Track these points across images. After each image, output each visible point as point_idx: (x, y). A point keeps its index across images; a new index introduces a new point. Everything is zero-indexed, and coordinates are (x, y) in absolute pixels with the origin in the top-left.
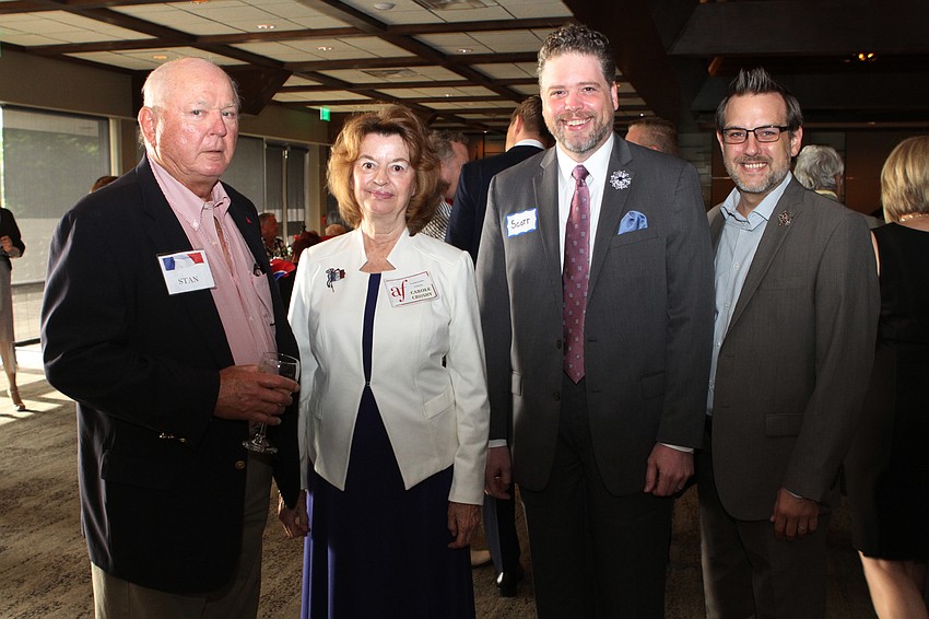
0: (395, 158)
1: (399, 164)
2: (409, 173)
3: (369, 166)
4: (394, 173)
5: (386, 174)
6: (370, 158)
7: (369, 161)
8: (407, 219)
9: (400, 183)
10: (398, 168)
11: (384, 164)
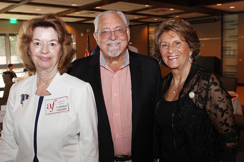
0: (51, 39)
1: (53, 42)
2: (58, 47)
3: (38, 44)
4: (51, 47)
5: (47, 48)
6: (38, 40)
7: (38, 41)
8: (58, 68)
9: (54, 51)
10: (53, 44)
11: (45, 43)
